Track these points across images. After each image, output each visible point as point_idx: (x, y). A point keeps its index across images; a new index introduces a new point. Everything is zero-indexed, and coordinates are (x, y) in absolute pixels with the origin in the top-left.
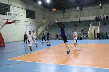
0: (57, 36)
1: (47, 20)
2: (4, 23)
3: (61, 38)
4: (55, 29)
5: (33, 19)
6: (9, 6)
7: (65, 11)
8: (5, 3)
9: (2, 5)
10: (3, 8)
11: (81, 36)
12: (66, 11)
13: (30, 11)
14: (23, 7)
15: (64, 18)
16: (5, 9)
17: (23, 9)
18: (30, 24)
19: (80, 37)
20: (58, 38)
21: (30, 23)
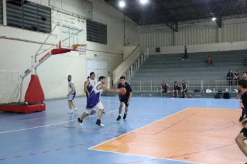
0: (165, 88)
1: (134, 47)
2: (46, 50)
3: (175, 92)
4: (155, 70)
5: (101, 43)
6: (50, 10)
7: (177, 27)
8: (39, 3)
9: (34, 8)
10: (36, 16)
11: (227, 90)
12: (179, 26)
13: (95, 23)
14: (80, 14)
15: (174, 45)
16: (39, 19)
17: (81, 20)
18: (96, 55)
19: (224, 92)
20: (166, 92)
21: (95, 53)
